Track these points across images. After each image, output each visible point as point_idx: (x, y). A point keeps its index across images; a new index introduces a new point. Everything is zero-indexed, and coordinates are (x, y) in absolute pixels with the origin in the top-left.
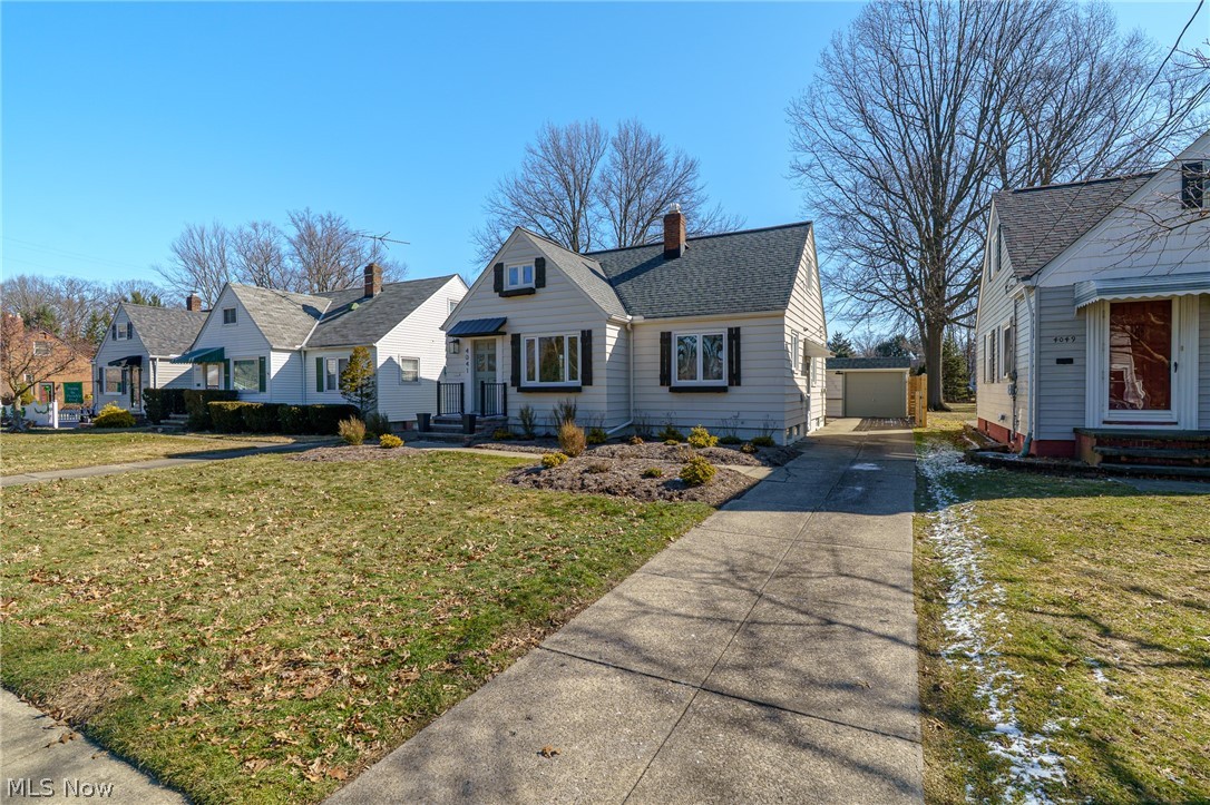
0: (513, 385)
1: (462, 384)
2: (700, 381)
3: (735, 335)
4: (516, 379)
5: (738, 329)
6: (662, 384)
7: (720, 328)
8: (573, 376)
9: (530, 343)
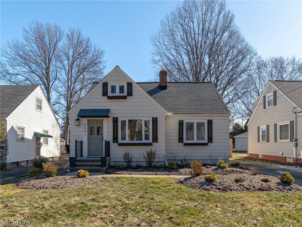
0: (114, 142)
1: (81, 142)
2: (195, 141)
3: (210, 123)
4: (115, 139)
5: (211, 120)
6: (179, 142)
7: (204, 120)
8: (147, 138)
9: (123, 123)
